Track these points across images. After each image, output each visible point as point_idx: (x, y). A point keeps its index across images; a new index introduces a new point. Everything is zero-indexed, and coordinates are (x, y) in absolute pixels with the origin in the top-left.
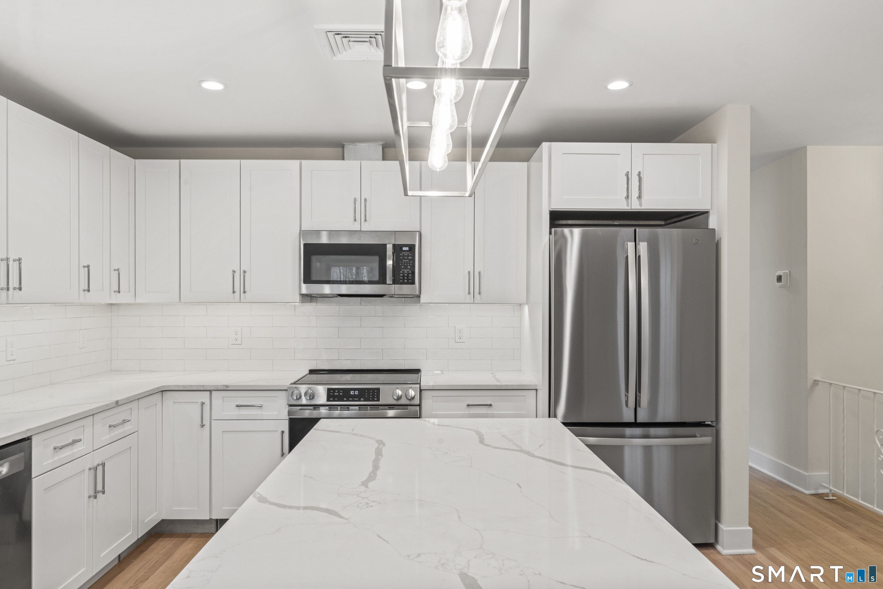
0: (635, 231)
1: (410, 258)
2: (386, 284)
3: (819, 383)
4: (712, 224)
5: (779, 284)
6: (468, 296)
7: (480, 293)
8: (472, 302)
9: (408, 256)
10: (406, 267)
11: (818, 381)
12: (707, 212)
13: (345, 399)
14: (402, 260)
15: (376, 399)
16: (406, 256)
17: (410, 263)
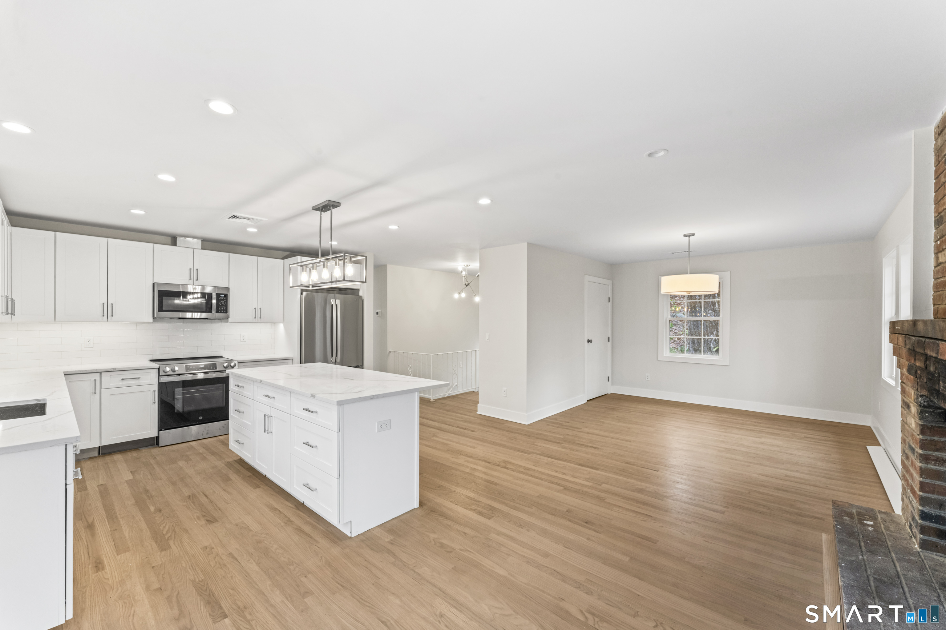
0: (335, 295)
1: (224, 300)
2: (212, 312)
3: (391, 352)
4: (361, 294)
5: (377, 315)
6: (254, 319)
7: (260, 318)
8: (256, 322)
9: (224, 299)
10: (222, 305)
11: (391, 351)
12: (359, 289)
13: (197, 370)
14: (220, 301)
15: (214, 368)
16: (222, 299)
17: (224, 303)
